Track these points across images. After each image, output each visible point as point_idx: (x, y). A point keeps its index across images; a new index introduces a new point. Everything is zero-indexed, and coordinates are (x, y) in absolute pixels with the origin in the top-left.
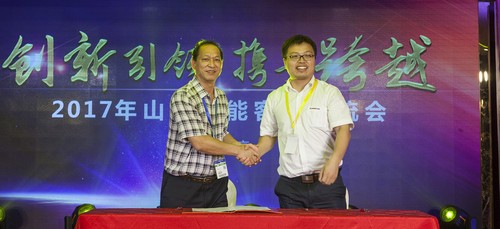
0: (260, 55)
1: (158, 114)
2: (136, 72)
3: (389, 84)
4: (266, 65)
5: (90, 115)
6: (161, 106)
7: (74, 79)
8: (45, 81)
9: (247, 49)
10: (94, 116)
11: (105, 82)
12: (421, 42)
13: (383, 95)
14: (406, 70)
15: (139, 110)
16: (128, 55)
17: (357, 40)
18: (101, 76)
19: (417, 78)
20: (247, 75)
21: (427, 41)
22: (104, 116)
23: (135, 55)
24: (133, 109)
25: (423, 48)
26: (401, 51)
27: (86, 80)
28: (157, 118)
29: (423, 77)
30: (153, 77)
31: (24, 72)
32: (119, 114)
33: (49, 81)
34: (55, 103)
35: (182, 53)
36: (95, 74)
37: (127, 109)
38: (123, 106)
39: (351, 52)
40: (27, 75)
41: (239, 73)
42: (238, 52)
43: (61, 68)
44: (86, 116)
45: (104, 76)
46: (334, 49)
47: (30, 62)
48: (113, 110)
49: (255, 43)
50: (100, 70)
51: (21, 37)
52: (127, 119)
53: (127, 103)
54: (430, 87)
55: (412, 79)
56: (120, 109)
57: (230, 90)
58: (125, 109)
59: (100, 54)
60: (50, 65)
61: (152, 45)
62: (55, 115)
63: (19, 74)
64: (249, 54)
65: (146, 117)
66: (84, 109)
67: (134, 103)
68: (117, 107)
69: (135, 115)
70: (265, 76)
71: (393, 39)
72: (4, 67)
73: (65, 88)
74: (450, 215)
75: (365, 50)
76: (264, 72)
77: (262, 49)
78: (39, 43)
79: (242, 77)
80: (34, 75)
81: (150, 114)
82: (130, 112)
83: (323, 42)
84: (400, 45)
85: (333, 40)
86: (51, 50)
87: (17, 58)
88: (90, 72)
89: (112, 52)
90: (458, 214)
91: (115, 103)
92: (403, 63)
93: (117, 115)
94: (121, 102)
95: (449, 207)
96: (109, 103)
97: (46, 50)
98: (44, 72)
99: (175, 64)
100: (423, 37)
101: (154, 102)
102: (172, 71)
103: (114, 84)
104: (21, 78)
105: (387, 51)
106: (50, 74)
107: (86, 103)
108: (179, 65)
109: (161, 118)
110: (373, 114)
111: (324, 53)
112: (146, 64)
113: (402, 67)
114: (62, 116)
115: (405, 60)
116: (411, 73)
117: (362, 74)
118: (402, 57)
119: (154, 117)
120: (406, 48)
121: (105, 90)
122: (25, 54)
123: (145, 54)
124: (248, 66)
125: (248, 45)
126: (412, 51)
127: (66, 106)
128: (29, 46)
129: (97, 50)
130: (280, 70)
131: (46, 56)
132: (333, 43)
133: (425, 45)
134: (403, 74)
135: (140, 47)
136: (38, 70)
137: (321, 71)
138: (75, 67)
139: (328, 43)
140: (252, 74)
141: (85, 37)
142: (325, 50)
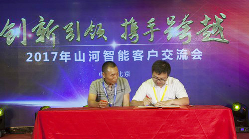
0: (135, 26)
1: (82, 58)
2: (70, 37)
3: (204, 40)
4: (138, 31)
5: (46, 60)
6: (84, 54)
7: (37, 41)
8: (22, 42)
9: (129, 23)
10: (48, 60)
11: (54, 43)
12: (221, 17)
13: (201, 46)
14: (213, 32)
15: (72, 56)
16: (65, 28)
17: (186, 17)
18: (51, 39)
19: (219, 36)
20: (128, 37)
21: (224, 16)
22: (54, 60)
23: (69, 28)
24: (69, 56)
25: (222, 20)
26: (210, 22)
27: (44, 42)
28: (82, 60)
29: (222, 35)
30: (79, 39)
31: (11, 38)
32: (62, 59)
33: (24, 42)
34: (27, 54)
35: (94, 26)
36: (48, 38)
37: (66, 56)
38: (64, 55)
39: (183, 23)
40: (13, 39)
41: (124, 36)
42: (123, 25)
43: (30, 36)
44: (44, 60)
45: (53, 39)
46: (174, 22)
47: (14, 32)
48: (58, 57)
49: (132, 20)
50: (51, 36)
51: (8, 20)
52: (66, 61)
53: (66, 53)
54: (226, 40)
55: (216, 36)
56: (62, 56)
57: (120, 45)
58: (65, 56)
59: (51, 28)
60: (25, 34)
61: (78, 22)
62: (28, 60)
63: (8, 39)
64: (129, 25)
65: (76, 60)
66: (43, 57)
67: (69, 53)
68: (61, 55)
69: (70, 59)
70: (138, 37)
71: (206, 15)
73: (33, 46)
74: (237, 107)
75: (191, 22)
76: (137, 35)
77: (136, 23)
78: (18, 23)
79: (125, 38)
80: (16, 39)
81: (78, 58)
82: (68, 57)
83: (168, 18)
84: (209, 19)
85: (173, 17)
86: (24, 26)
87: (7, 31)
88: (45, 37)
89: (57, 26)
90: (241, 107)
91: (59, 53)
92: (211, 28)
93: (60, 59)
94: (63, 52)
95: (237, 103)
96: (56, 53)
97: (22, 26)
98: (21, 37)
99: (90, 32)
100: (221, 14)
101: (80, 52)
102: (89, 35)
103: (59, 43)
104: (10, 41)
105: (202, 22)
106: (25, 39)
107: (44, 54)
108: (92, 32)
109: (84, 60)
110: (195, 56)
111: (169, 24)
112: (75, 32)
113: (211, 30)
114: (32, 61)
115: (212, 27)
116: (215, 33)
117: (189, 34)
118: (211, 25)
119: (80, 60)
120: (213, 20)
121: (54, 46)
122: (11, 28)
123: (74, 27)
124: (129, 32)
125: (128, 21)
126: (216, 22)
127: (33, 55)
128: (13, 24)
129: (49, 25)
130: (145, 34)
131: (22, 29)
132: (173, 19)
133: (223, 18)
134: (211, 34)
135: (71, 24)
136: (18, 37)
137: (168, 34)
138: (38, 35)
139: (171, 19)
140: (131, 36)
141: (42, 19)
142: (169, 22)
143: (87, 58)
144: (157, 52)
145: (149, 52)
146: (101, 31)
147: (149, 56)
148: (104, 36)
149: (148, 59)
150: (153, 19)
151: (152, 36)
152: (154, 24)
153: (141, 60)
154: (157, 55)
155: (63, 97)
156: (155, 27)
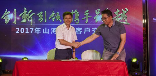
0: (77, 14)
1: (47, 32)
2: (41, 19)
4: (79, 17)
5: (27, 32)
6: (48, 29)
7: (22, 22)
8: (14, 22)
9: (74, 12)
11: (32, 22)
12: (125, 10)
14: (121, 18)
15: (42, 31)
16: (38, 14)
18: (30, 21)
19: (124, 21)
20: (73, 20)
21: (127, 10)
22: (31, 32)
23: (40, 14)
24: (40, 30)
25: (126, 12)
26: (119, 13)
27: (26, 22)
28: (47, 33)
29: (126, 20)
30: (46, 21)
32: (36, 32)
33: (15, 22)
34: (17, 29)
35: (54, 14)
36: (29, 20)
37: (38, 30)
38: (37, 29)
40: (9, 20)
43: (18, 18)
47: (9, 16)
49: (76, 11)
51: (7, 10)
52: (38, 33)
53: (38, 29)
54: (128, 23)
55: (122, 21)
56: (36, 31)
58: (37, 31)
60: (15, 18)
61: (45, 11)
62: (17, 32)
64: (74, 14)
65: (44, 33)
66: (25, 31)
67: (40, 29)
68: (35, 30)
69: (40, 32)
70: (79, 20)
71: (117, 9)
72: (2, 18)
73: (20, 25)
76: (79, 19)
77: (78, 12)
78: (12, 11)
81: (45, 32)
83: (96, 10)
84: (119, 11)
85: (99, 10)
86: (15, 13)
87: (5, 16)
88: (27, 20)
89: (34, 14)
90: (137, 60)
91: (34, 28)
94: (36, 28)
97: (14, 13)
99: (52, 17)
100: (126, 9)
101: (46, 28)
102: (51, 19)
103: (34, 23)
104: (7, 21)
105: (115, 13)
106: (15, 20)
107: (26, 29)
108: (53, 17)
109: (48, 33)
111: (96, 14)
112: (44, 17)
114: (19, 33)
118: (120, 15)
119: (46, 33)
120: (121, 12)
121: (31, 25)
122: (8, 14)
123: (43, 14)
124: (74, 17)
125: (74, 11)
126: (123, 13)
127: (20, 30)
128: (9, 12)
129: (29, 13)
130: (83, 19)
131: (14, 15)
132: (99, 11)
133: (127, 11)
134: (120, 19)
135: (42, 12)
136: (12, 19)
137: (96, 19)
138: (23, 18)
139: (98, 10)
140: (75, 20)
141: (25, 9)
142: (97, 13)
143: (50, 31)
144: (89, 29)
145: (85, 29)
146: (58, 17)
147: (85, 31)
148: (60, 20)
149: (85, 33)
150: (87, 11)
151: (87, 20)
152: (88, 13)
153: (81, 33)
154: (89, 31)
155: (36, 53)
156: (89, 15)
